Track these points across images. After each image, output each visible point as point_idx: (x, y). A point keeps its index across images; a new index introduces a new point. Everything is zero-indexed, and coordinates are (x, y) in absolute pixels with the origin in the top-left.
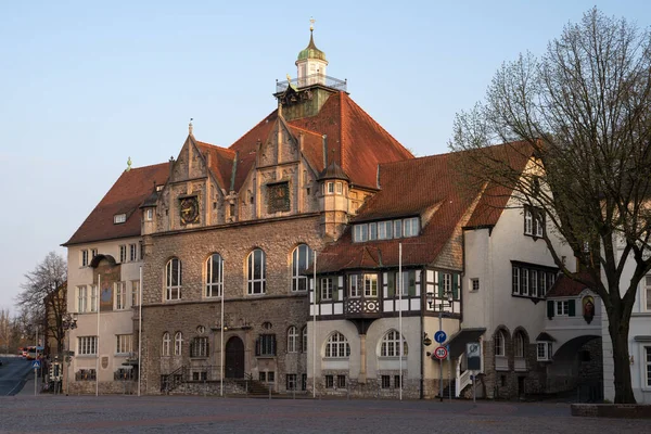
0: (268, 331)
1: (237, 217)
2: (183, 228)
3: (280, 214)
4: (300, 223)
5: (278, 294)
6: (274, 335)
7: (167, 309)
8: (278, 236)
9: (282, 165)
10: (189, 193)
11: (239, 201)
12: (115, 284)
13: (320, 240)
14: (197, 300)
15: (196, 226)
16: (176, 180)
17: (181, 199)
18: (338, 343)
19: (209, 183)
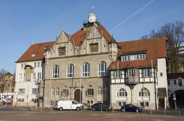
0: (91, 88)
1: (79, 54)
2: (60, 56)
3: (94, 53)
4: (102, 55)
5: (94, 76)
6: (93, 90)
7: (54, 81)
8: (94, 59)
9: (95, 38)
10: (62, 46)
11: (80, 49)
12: (32, 74)
13: (109, 60)
14: (64, 78)
15: (65, 56)
16: (58, 43)
17: (59, 48)
18: (122, 92)
19: (69, 43)
